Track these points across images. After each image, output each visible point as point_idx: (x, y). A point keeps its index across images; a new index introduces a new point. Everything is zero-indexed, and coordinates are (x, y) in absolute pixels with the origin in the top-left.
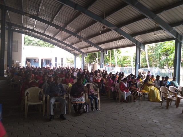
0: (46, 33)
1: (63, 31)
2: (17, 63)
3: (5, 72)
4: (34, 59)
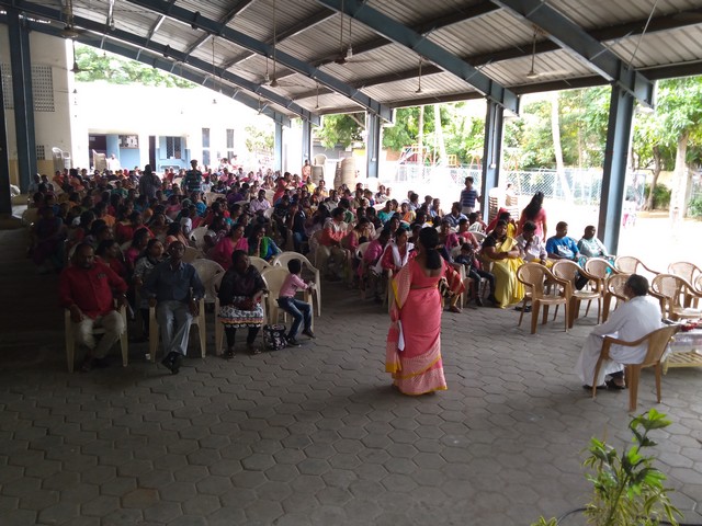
0: (156, 38)
1: (218, 35)
2: (54, 158)
3: (16, 193)
4: (120, 136)
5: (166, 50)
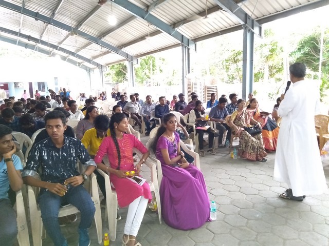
0: (23, 32)
4: (14, 83)
5: (29, 38)
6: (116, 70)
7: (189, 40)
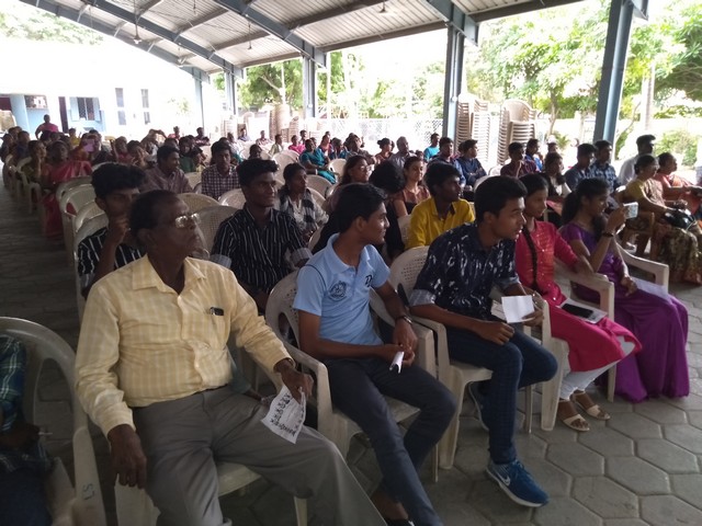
4: (26, 97)
6: (252, 77)
7: (464, 15)
